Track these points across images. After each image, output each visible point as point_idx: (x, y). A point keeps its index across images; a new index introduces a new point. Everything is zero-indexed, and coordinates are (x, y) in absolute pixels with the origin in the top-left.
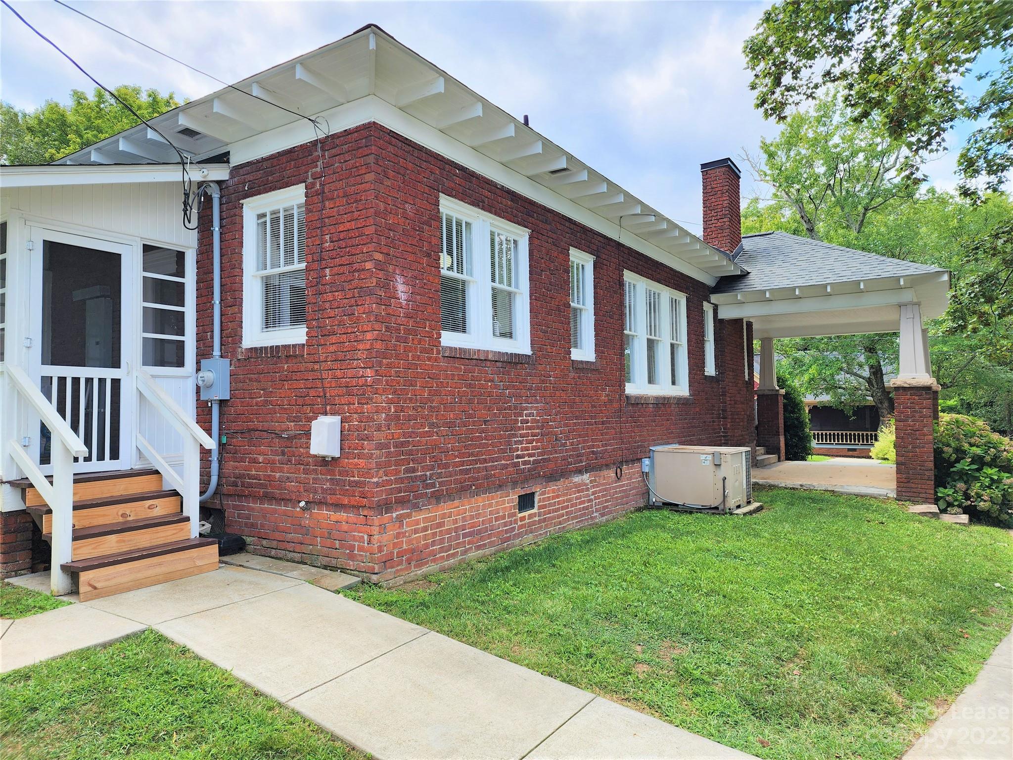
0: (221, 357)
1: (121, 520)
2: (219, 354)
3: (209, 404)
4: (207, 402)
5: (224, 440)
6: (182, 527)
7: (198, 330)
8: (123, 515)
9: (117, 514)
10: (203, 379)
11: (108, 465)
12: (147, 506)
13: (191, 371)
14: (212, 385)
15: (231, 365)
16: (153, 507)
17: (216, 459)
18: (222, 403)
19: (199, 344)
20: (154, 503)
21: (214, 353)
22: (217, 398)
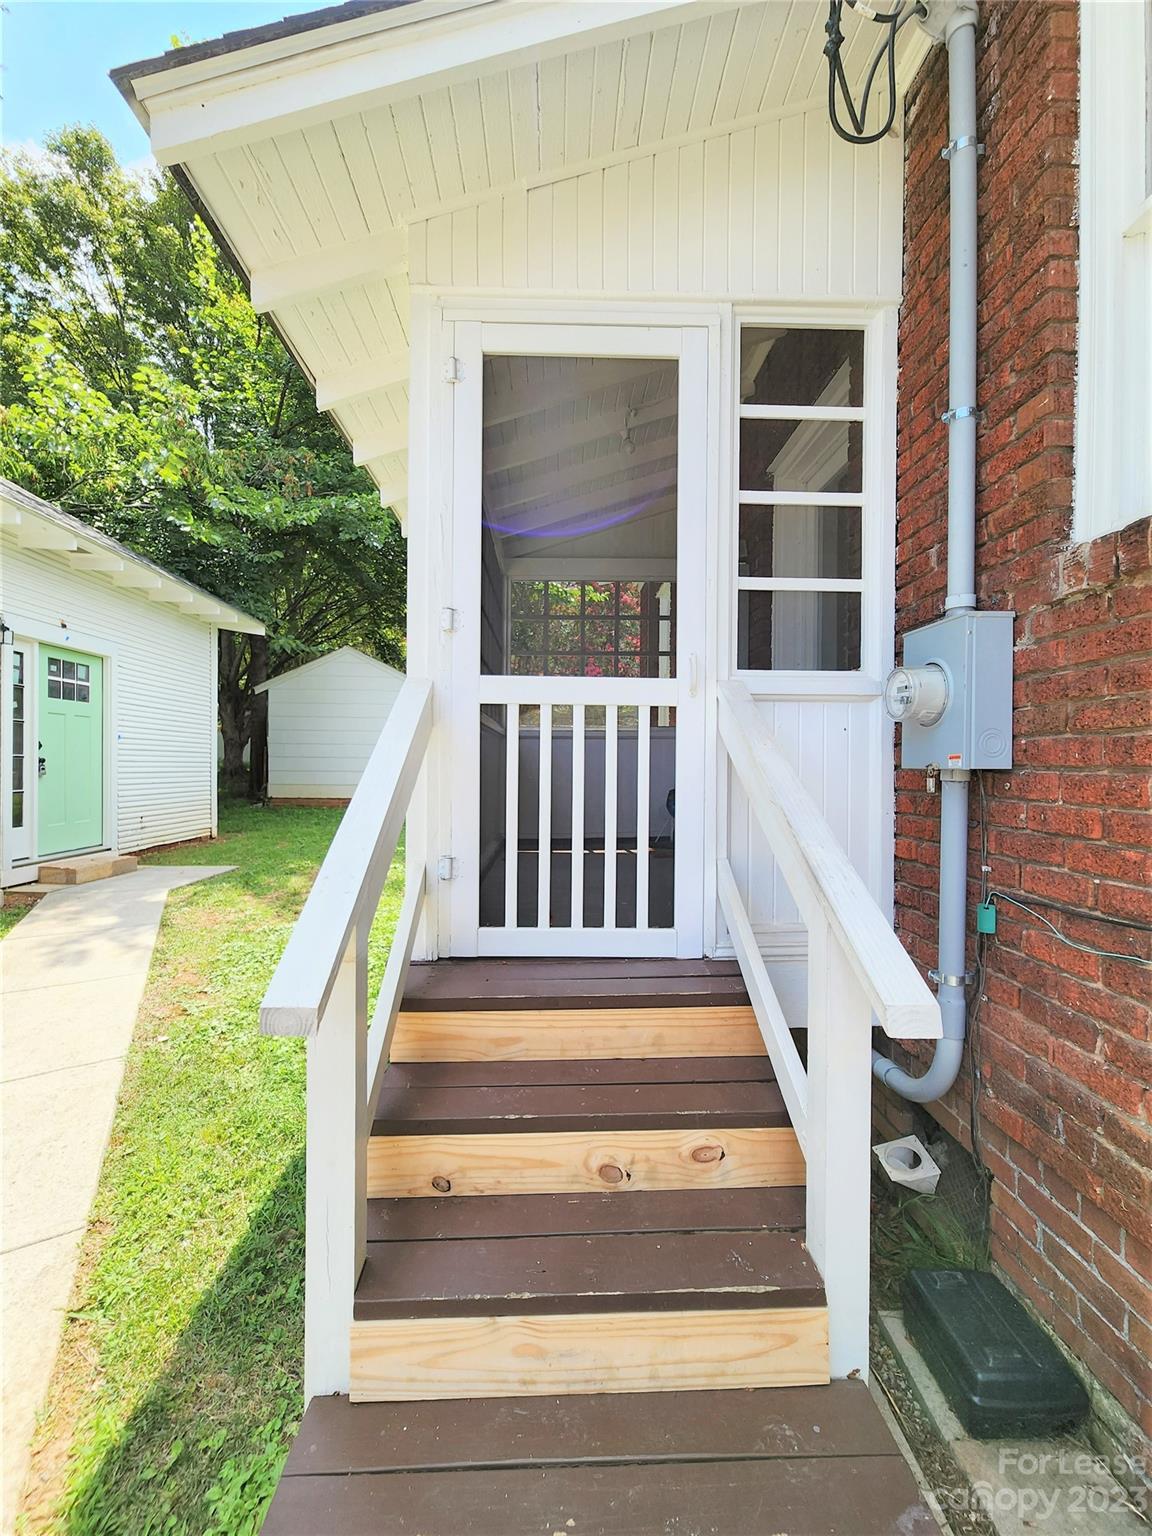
0: (978, 606)
1: (598, 1186)
2: (968, 599)
3: (931, 783)
4: (922, 774)
5: (987, 922)
6: (788, 1329)
7: (900, 554)
8: (605, 1171)
9: (586, 1165)
10: (906, 694)
11: (643, 940)
12: (686, 1151)
13: (878, 679)
14: (940, 714)
15: (1017, 633)
16: (709, 1154)
17: (953, 981)
18: (979, 781)
19: (905, 595)
20: (713, 1142)
21: (951, 602)
22: (959, 764)
